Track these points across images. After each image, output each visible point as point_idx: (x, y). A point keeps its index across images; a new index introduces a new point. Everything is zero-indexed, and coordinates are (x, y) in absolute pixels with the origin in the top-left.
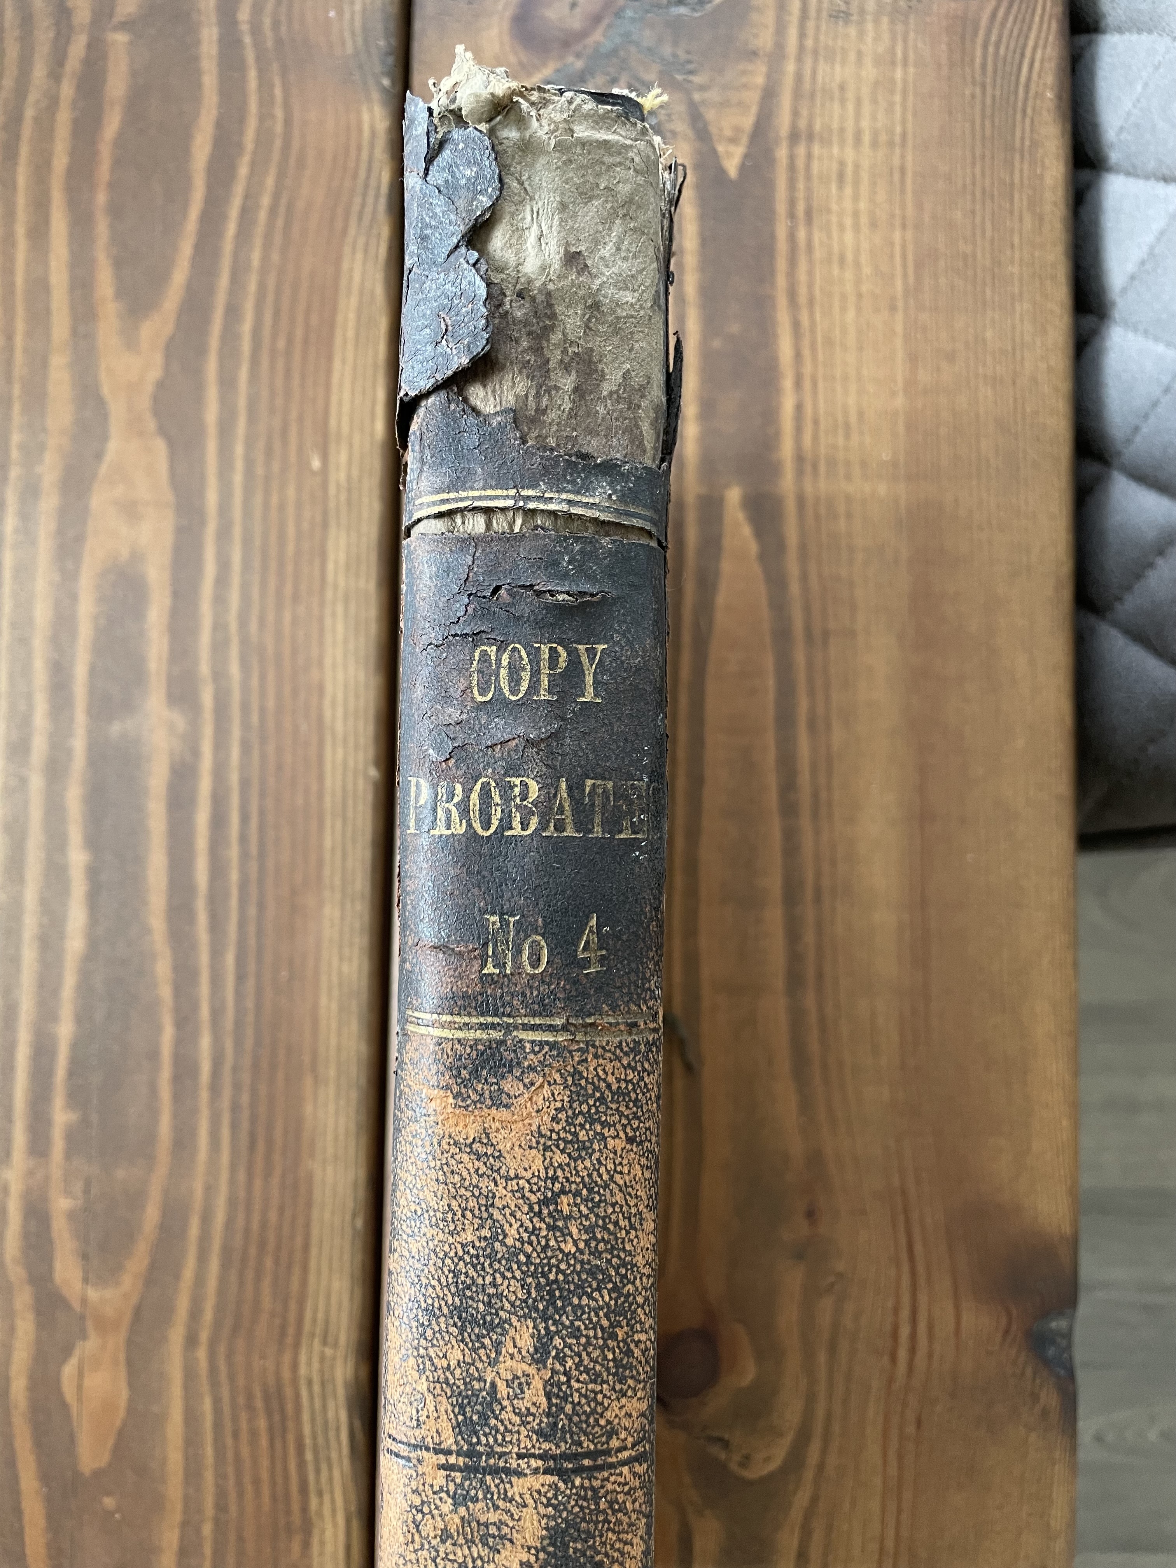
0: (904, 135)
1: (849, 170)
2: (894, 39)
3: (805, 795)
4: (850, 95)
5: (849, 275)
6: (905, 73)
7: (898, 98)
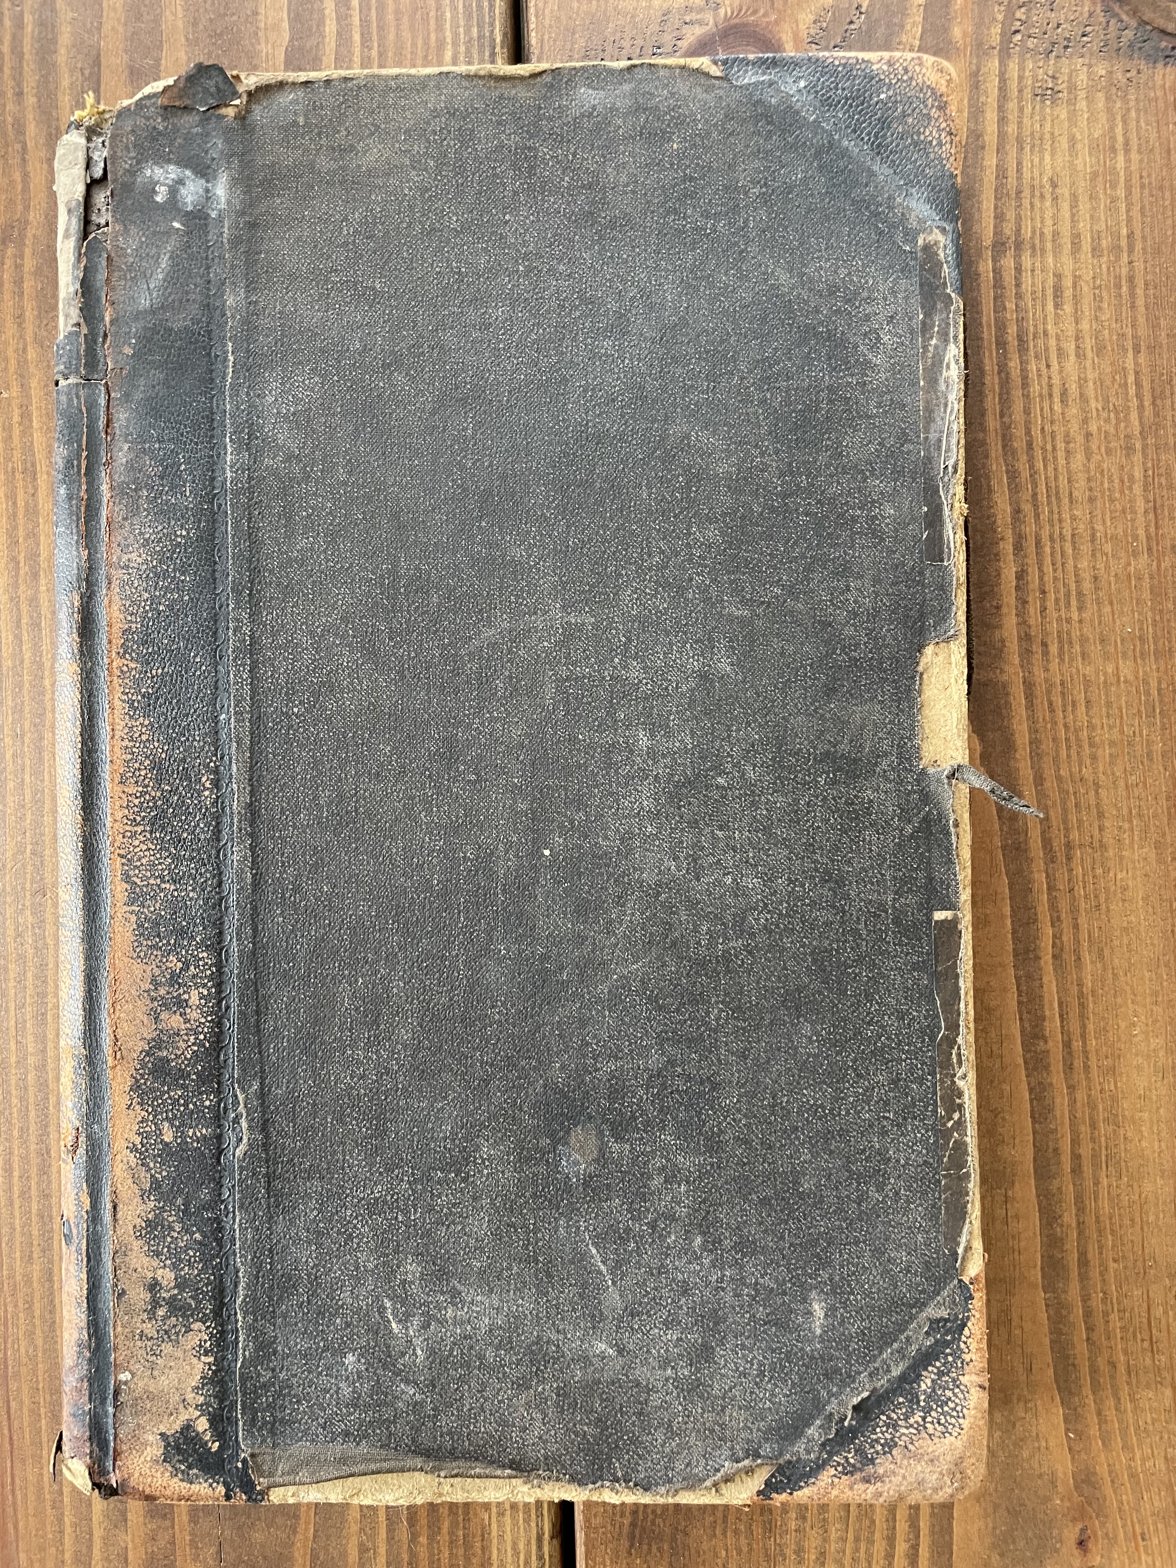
0: (1131, 235)
1: (1068, 282)
2: (1112, 119)
3: (1055, 1046)
4: (1064, 191)
5: (1073, 411)
6: (1128, 161)
7: (1121, 192)
